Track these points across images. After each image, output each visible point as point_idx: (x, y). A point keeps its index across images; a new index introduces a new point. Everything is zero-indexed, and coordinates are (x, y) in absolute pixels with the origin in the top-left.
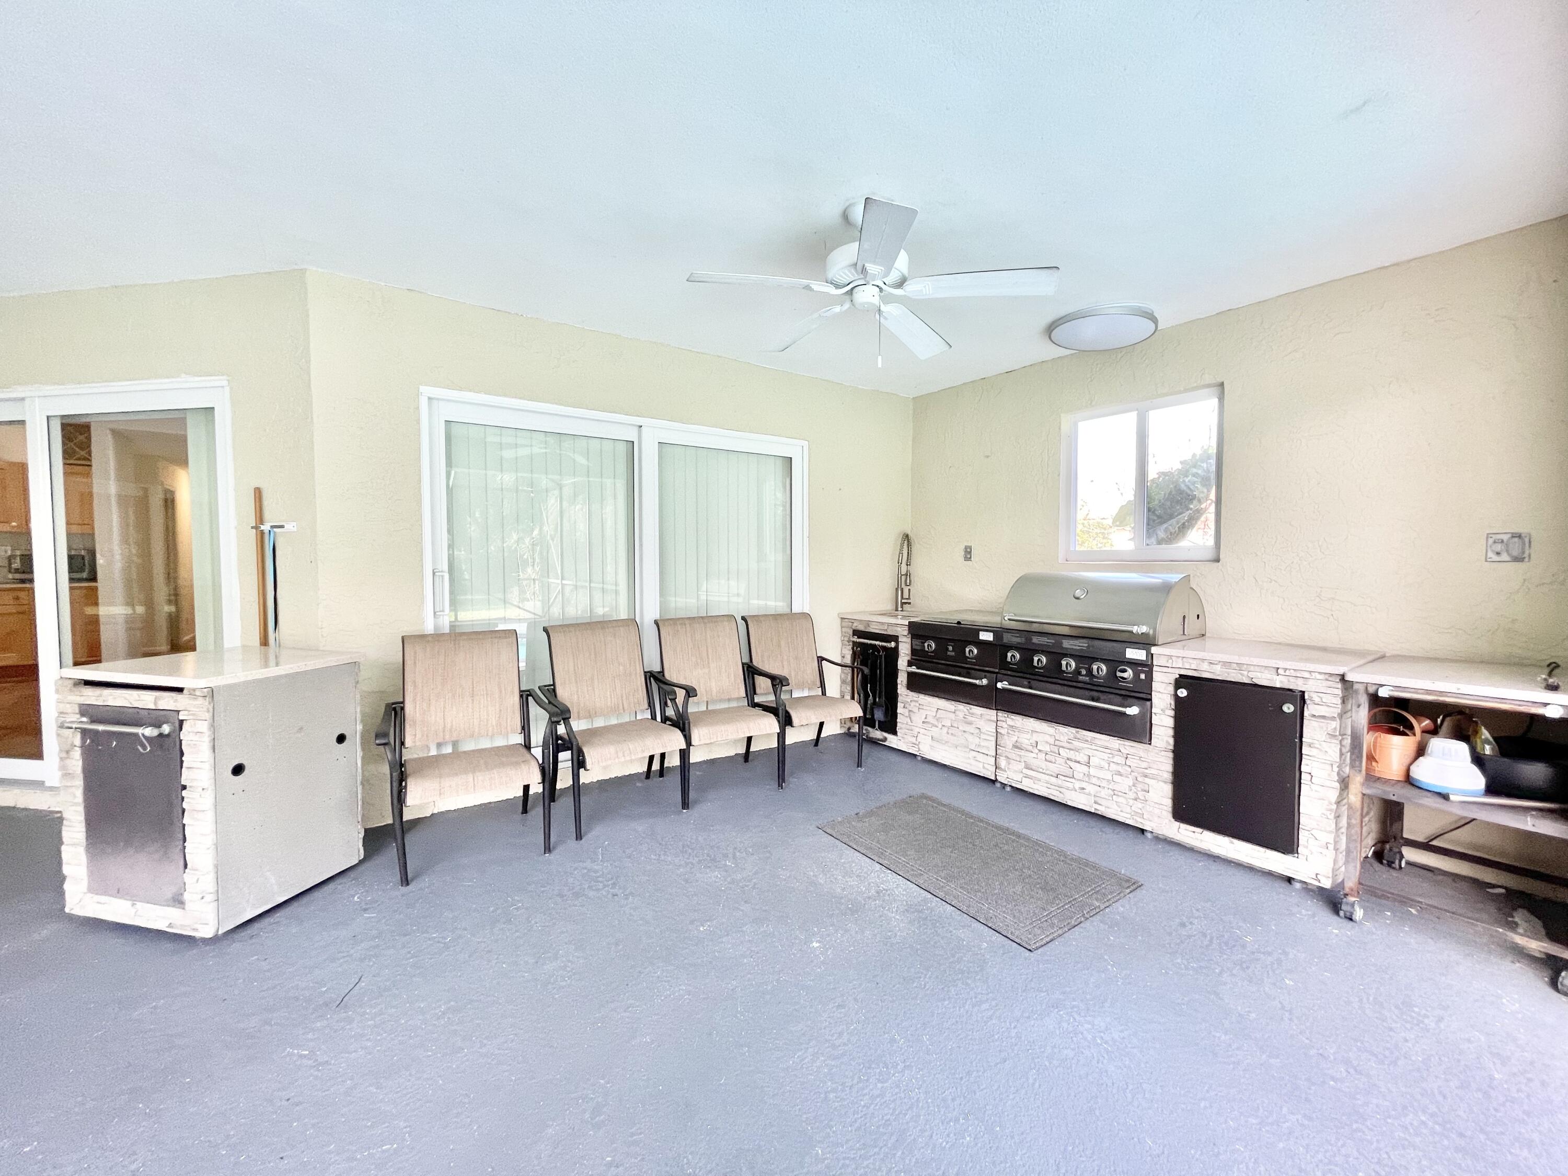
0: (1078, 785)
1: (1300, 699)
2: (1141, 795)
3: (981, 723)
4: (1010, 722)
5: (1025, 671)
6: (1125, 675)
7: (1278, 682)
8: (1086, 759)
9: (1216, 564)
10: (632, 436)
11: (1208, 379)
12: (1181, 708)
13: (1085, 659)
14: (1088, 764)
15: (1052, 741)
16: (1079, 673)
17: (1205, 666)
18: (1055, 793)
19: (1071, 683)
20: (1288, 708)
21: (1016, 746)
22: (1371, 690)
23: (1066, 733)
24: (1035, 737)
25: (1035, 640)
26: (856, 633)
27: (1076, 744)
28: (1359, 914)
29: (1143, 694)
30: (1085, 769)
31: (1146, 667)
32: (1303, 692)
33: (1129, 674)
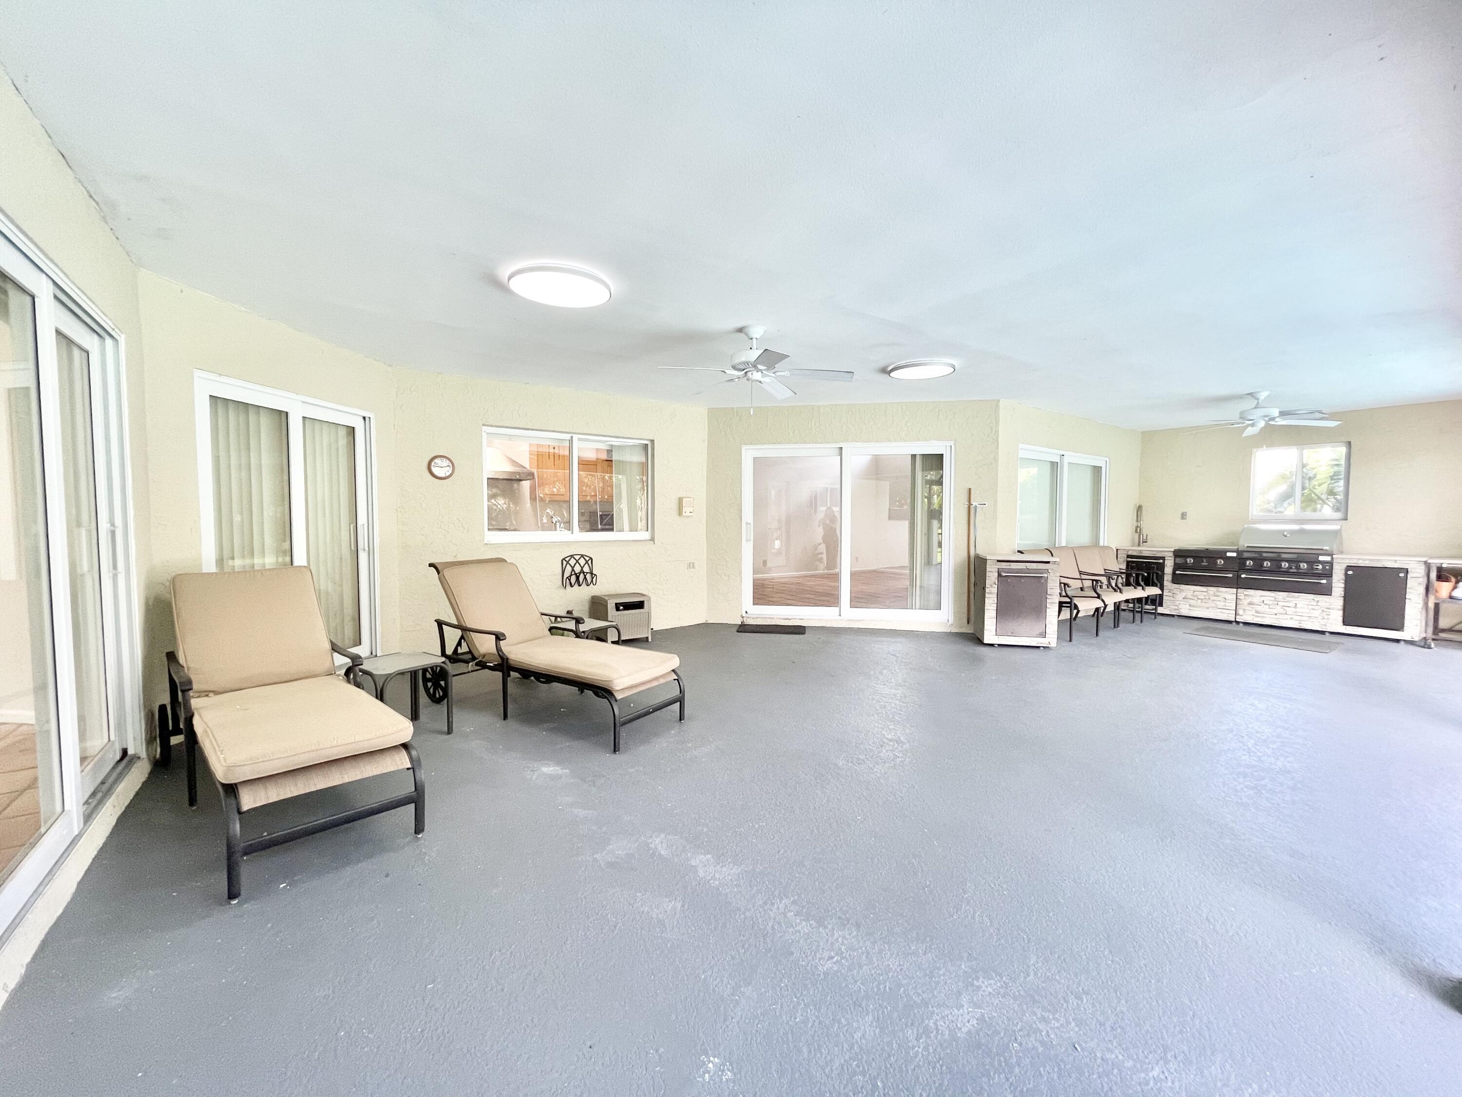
0: (1289, 617)
1: (1407, 571)
2: (1326, 617)
3: (1228, 597)
4: (1245, 593)
5: (1258, 568)
6: (1318, 567)
7: (1396, 565)
8: (1294, 605)
9: (1345, 521)
10: (1057, 459)
11: (1343, 439)
12: (1348, 579)
13: (1295, 562)
14: (1296, 607)
15: (1273, 599)
16: (1291, 568)
17: (1361, 561)
18: (1277, 622)
19: (1287, 573)
20: (1402, 575)
21: (1250, 604)
22: (1439, 565)
23: (1281, 595)
24: (1262, 598)
25: (1265, 555)
26: (1128, 556)
27: (1288, 599)
28: (1433, 645)
29: (1329, 575)
30: (1294, 610)
31: (1331, 564)
32: (1407, 569)
33: (1320, 567)
